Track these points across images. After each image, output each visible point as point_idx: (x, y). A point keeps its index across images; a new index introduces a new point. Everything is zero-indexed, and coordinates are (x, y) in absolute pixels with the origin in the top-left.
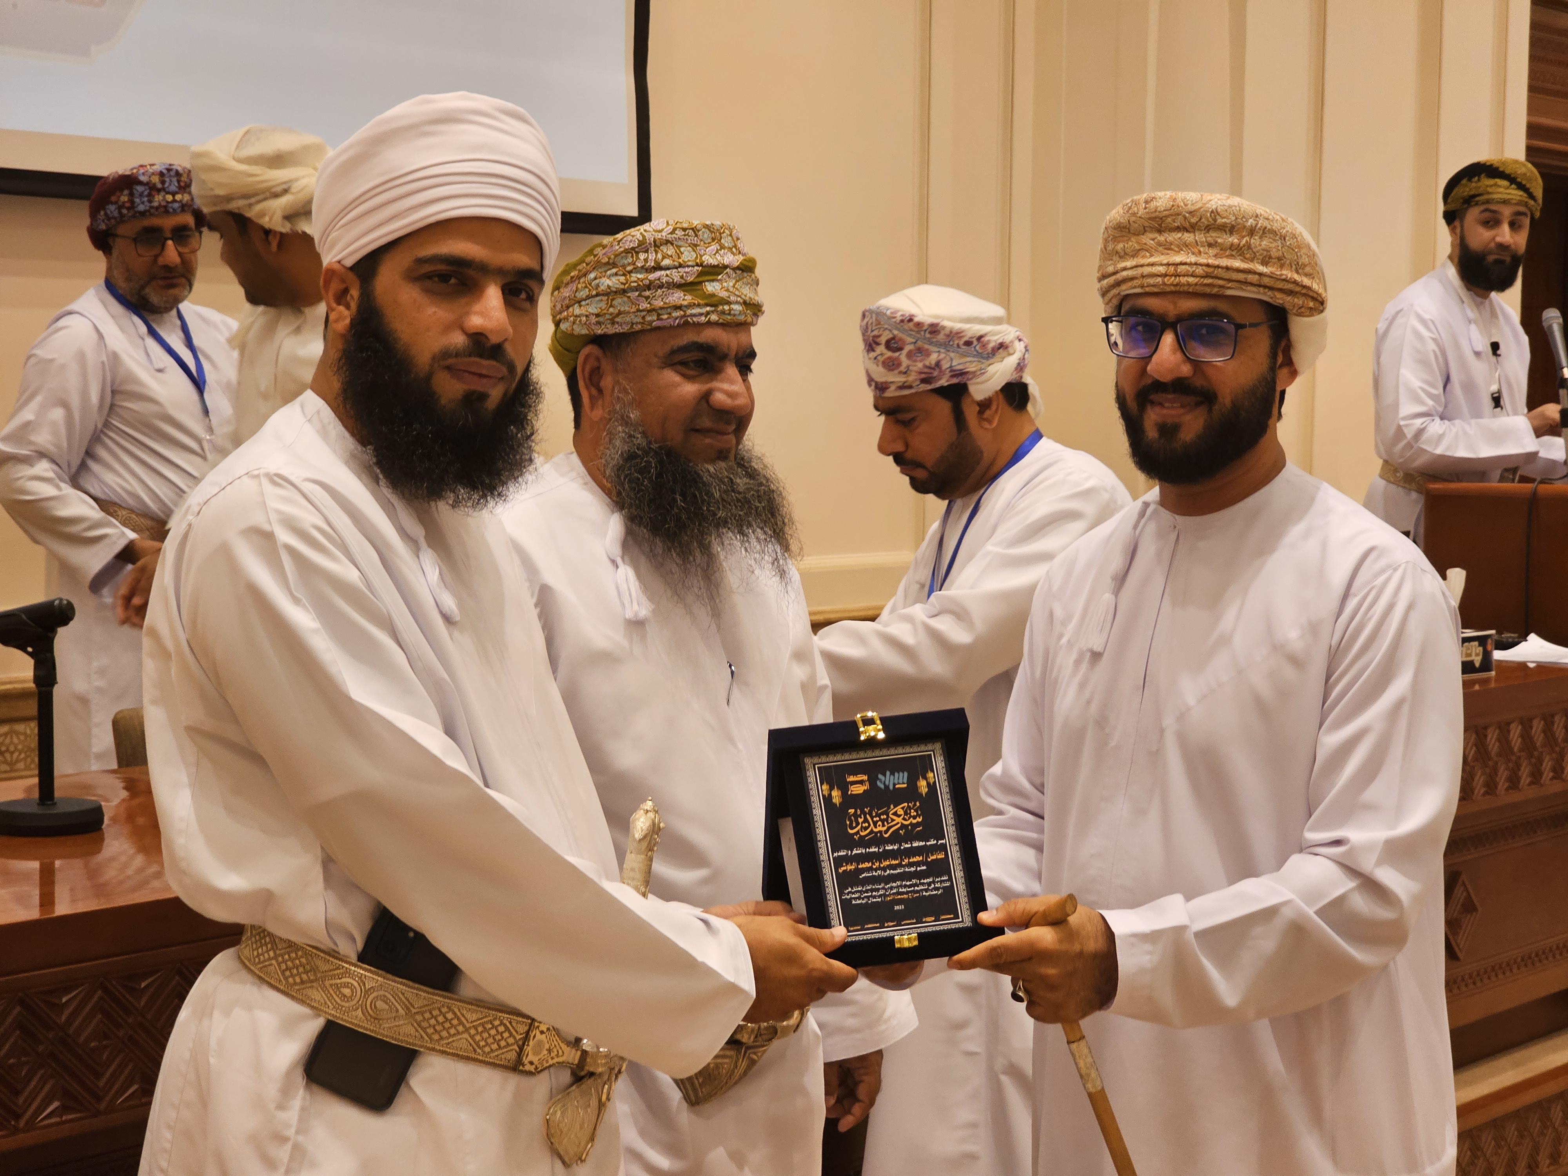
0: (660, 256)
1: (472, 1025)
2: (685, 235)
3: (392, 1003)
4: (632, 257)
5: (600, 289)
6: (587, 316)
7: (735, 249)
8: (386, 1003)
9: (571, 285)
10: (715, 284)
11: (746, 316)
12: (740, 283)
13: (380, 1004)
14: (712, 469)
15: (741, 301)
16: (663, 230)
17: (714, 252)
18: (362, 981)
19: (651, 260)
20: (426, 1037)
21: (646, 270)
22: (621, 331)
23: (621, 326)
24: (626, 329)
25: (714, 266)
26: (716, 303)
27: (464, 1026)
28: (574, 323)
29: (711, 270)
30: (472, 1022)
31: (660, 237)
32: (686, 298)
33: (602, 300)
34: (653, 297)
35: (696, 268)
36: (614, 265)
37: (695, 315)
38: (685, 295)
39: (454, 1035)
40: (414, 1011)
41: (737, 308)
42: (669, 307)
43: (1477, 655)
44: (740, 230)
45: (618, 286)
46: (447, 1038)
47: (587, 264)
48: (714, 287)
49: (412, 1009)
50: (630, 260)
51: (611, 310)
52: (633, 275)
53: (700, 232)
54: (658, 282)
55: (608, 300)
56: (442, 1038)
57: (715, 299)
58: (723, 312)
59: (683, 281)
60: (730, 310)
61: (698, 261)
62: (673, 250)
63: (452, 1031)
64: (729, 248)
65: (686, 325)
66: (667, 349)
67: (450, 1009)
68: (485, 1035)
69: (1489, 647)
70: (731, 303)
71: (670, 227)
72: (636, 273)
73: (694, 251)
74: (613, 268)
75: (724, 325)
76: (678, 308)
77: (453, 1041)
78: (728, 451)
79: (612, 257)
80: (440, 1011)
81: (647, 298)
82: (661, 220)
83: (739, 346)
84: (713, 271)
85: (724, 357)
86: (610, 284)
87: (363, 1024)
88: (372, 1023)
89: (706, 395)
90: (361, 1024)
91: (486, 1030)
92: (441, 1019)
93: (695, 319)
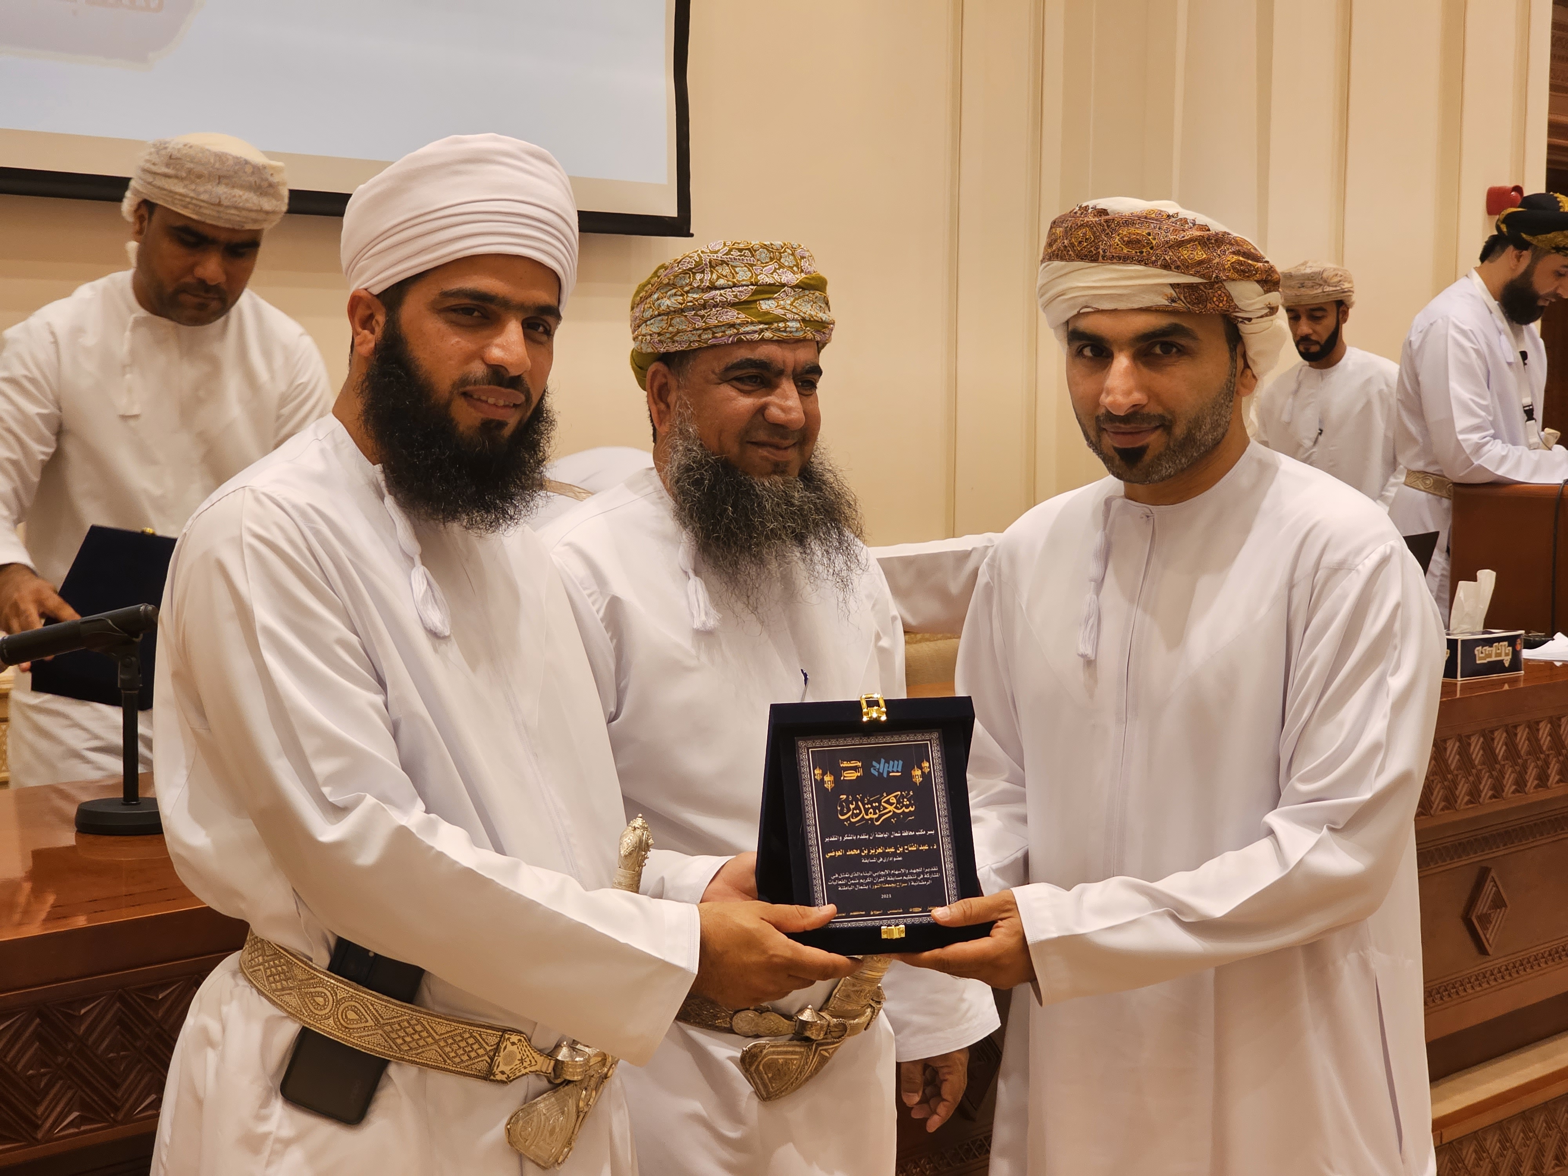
0: (715, 276)
1: (441, 1037)
2: (740, 256)
3: (362, 1014)
4: (689, 277)
6: (651, 335)
7: (796, 268)
8: (355, 1012)
9: (640, 305)
10: (770, 302)
11: (805, 332)
12: (799, 301)
13: (351, 1014)
14: (767, 484)
15: (801, 318)
16: (719, 250)
17: (771, 272)
18: (335, 991)
19: (707, 280)
20: (395, 1048)
21: (703, 290)
22: (681, 349)
23: (680, 344)
24: (684, 347)
25: (770, 285)
26: (771, 320)
27: (433, 1039)
28: (643, 342)
29: (767, 288)
30: (441, 1035)
31: (715, 258)
32: (739, 316)
33: (663, 320)
34: (709, 315)
35: (751, 287)
36: (672, 286)
37: (748, 333)
39: (424, 1046)
40: (383, 1022)
41: (795, 325)
42: (723, 325)
43: (1507, 655)
45: (676, 306)
46: (416, 1049)
47: (652, 286)
48: (769, 305)
49: (381, 1020)
50: (687, 281)
51: (670, 328)
52: (689, 295)
53: (757, 252)
54: (713, 301)
55: (667, 319)
56: (411, 1049)
57: (771, 316)
58: (778, 330)
59: (737, 300)
60: (785, 327)
61: (753, 280)
62: (728, 270)
64: (789, 266)
65: (739, 342)
66: (722, 366)
67: (419, 1022)
68: (455, 1047)
69: (1518, 647)
70: (788, 321)
71: (725, 247)
72: (694, 293)
73: (750, 270)
75: (780, 342)
76: (733, 326)
77: (423, 1052)
78: (787, 464)
79: (670, 278)
81: (702, 317)
82: (718, 241)
83: (795, 361)
84: (770, 290)
85: (781, 373)
86: (669, 305)
87: (335, 1033)
88: (343, 1031)
89: (762, 410)
90: (332, 1032)
91: (455, 1042)
92: (409, 1030)
93: (748, 337)
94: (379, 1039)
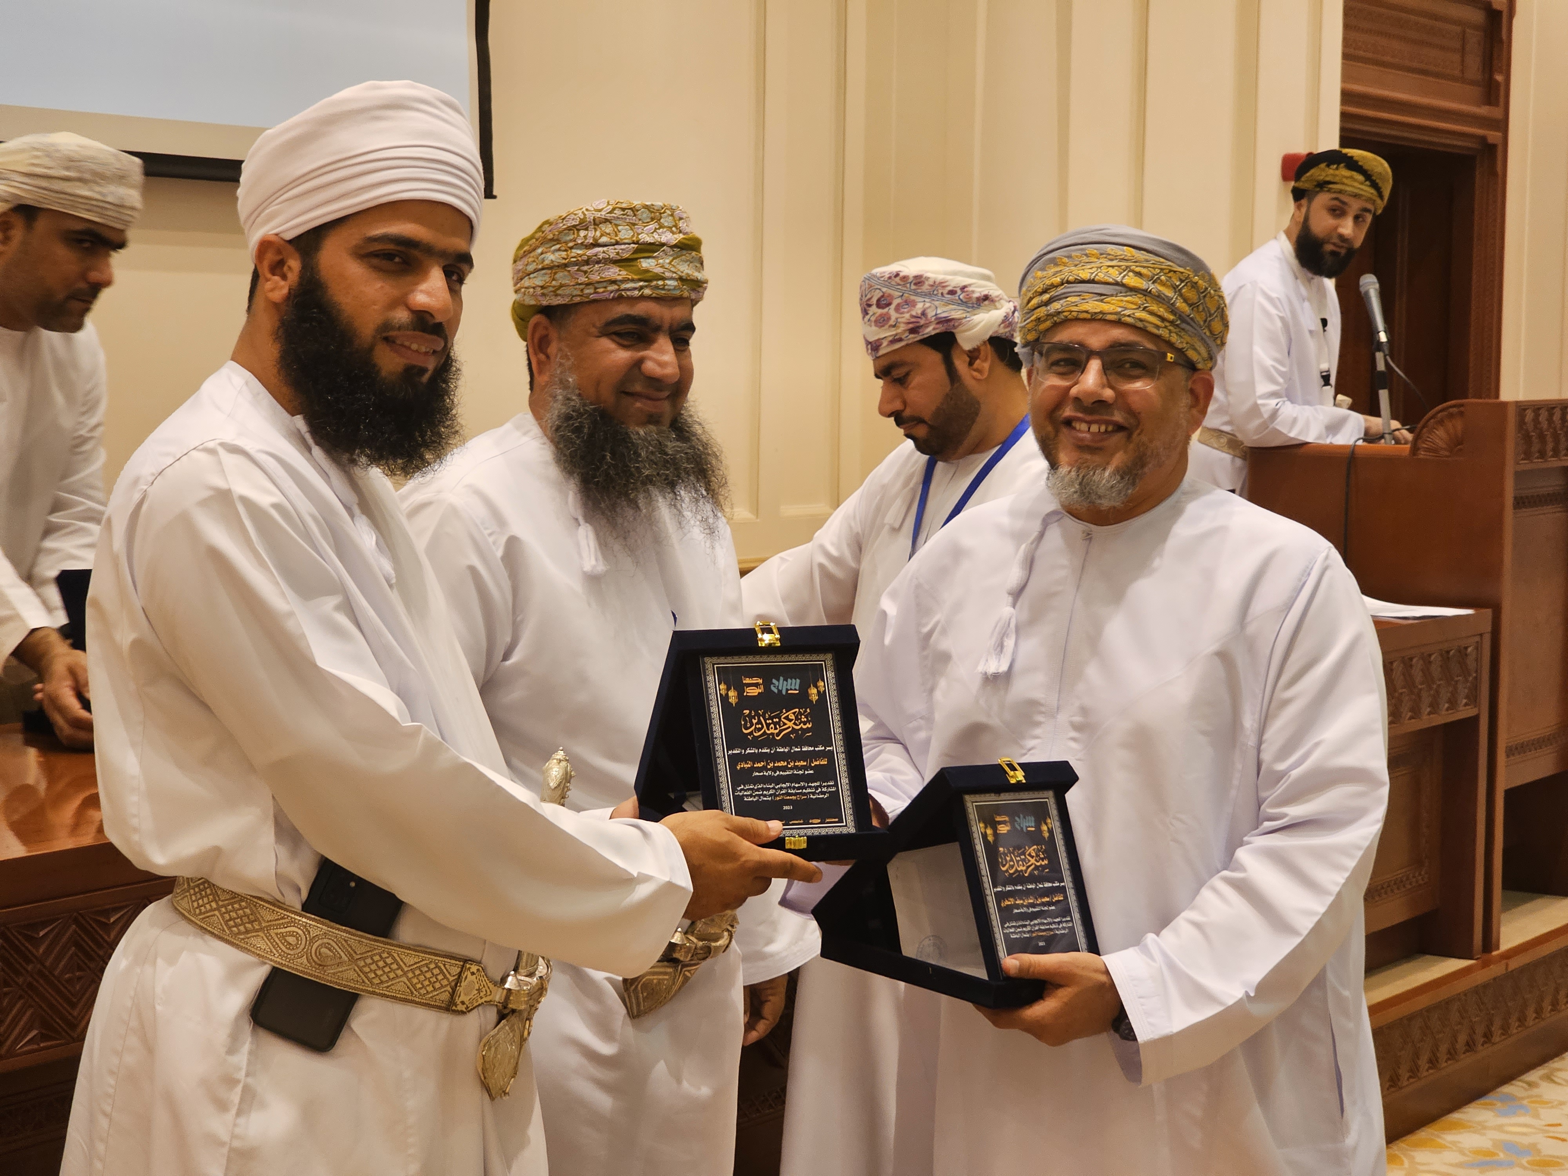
0: (598, 234)
1: (409, 968)
2: (623, 215)
3: (336, 950)
4: (573, 234)
5: (545, 263)
6: (534, 288)
7: (675, 228)
8: (330, 950)
9: (523, 259)
10: (650, 260)
11: (684, 291)
12: (678, 261)
13: (324, 950)
15: (677, 277)
16: (602, 209)
17: (652, 231)
18: (307, 929)
19: (590, 237)
20: (367, 981)
21: (586, 246)
22: (563, 302)
23: (563, 297)
24: (567, 300)
25: (651, 244)
26: (651, 278)
27: (402, 970)
28: (524, 294)
29: (648, 247)
30: (409, 966)
31: (599, 216)
32: (621, 273)
33: (546, 274)
34: (591, 271)
35: (632, 245)
36: (558, 242)
37: (629, 289)
39: (393, 978)
40: (356, 957)
41: (672, 283)
42: (605, 281)
45: (558, 261)
46: (387, 981)
47: (536, 240)
48: (649, 264)
50: (571, 237)
51: (553, 282)
52: (573, 251)
53: (639, 212)
54: (595, 257)
55: (551, 273)
56: (382, 982)
57: (651, 274)
58: (658, 287)
59: (619, 258)
60: (665, 285)
61: (634, 239)
62: (612, 229)
63: (392, 975)
64: (669, 227)
66: (604, 320)
67: (390, 954)
68: (422, 978)
70: (666, 279)
71: (609, 207)
72: (577, 249)
73: (632, 229)
74: (555, 244)
75: (658, 299)
76: (614, 282)
77: (393, 984)
79: (557, 233)
80: (381, 956)
81: (585, 272)
82: (600, 200)
83: (673, 319)
84: (650, 249)
85: (656, 329)
86: (553, 259)
89: (638, 363)
90: (306, 970)
91: (422, 973)
92: (381, 964)
93: (629, 293)
94: (352, 975)
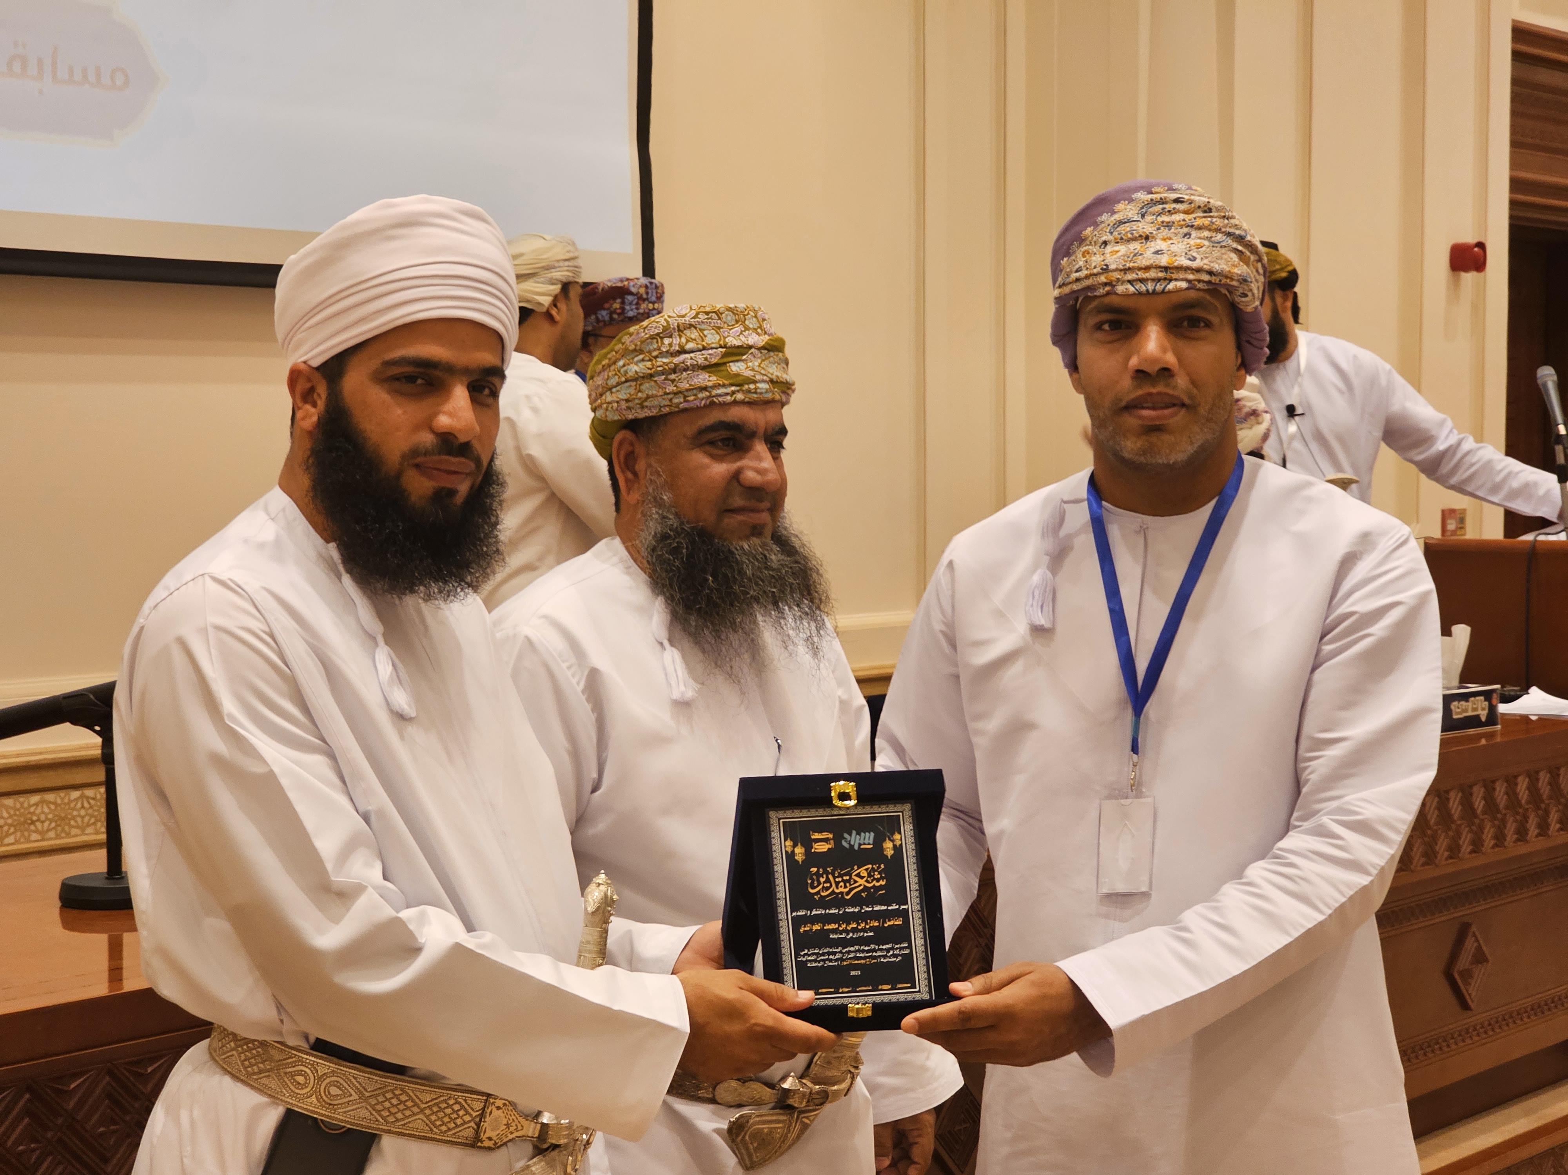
0: (683, 340)
1: (426, 1105)
2: (708, 319)
3: (346, 1089)
4: (657, 342)
5: (628, 376)
6: (618, 402)
7: (760, 329)
8: (338, 1087)
9: (602, 373)
10: (740, 364)
11: (773, 394)
12: (766, 362)
13: (333, 1090)
14: (746, 546)
15: (768, 379)
16: (686, 314)
17: (738, 334)
18: (315, 1068)
19: (675, 344)
20: (381, 1120)
21: (671, 354)
22: (651, 414)
23: (650, 409)
24: (654, 412)
25: (738, 347)
26: (742, 382)
27: (419, 1107)
28: (607, 410)
29: (735, 351)
30: (427, 1103)
31: (683, 322)
32: (711, 379)
33: (630, 386)
34: (679, 379)
35: (720, 350)
36: (641, 352)
37: (719, 396)
38: (709, 377)
39: (410, 1116)
40: (367, 1094)
41: (763, 386)
42: (695, 389)
43: (1483, 709)
44: (765, 310)
45: (644, 371)
46: (403, 1119)
47: (616, 352)
48: (739, 367)
49: (365, 1092)
50: (655, 346)
51: (640, 395)
52: (658, 359)
53: (723, 315)
54: (682, 365)
55: (636, 385)
56: (397, 1120)
57: (742, 378)
58: (749, 391)
59: (708, 363)
60: (756, 389)
61: (722, 343)
62: (697, 334)
63: (408, 1113)
64: (754, 329)
65: (712, 405)
66: (694, 429)
67: (404, 1092)
68: (441, 1114)
69: (1494, 701)
70: (757, 382)
71: (693, 311)
72: (662, 357)
73: (718, 333)
74: (641, 354)
75: (751, 403)
76: (705, 389)
77: (409, 1122)
78: (763, 526)
79: (639, 343)
80: (394, 1093)
81: (673, 381)
82: (685, 306)
83: (767, 423)
84: (737, 352)
85: (752, 435)
86: (638, 370)
87: (318, 1110)
88: (327, 1108)
89: (737, 474)
90: (316, 1110)
91: (441, 1110)
92: (395, 1101)
93: (721, 399)
94: (364, 1113)
